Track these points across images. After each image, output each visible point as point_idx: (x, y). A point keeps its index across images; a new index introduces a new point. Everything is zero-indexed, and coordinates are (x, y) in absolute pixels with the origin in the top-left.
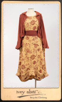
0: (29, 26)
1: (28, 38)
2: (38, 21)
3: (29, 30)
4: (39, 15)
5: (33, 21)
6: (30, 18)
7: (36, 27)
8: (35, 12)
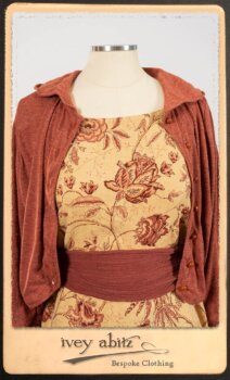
0: (102, 217)
1: (88, 312)
2: (181, 161)
3: (100, 247)
4: (186, 105)
5: (136, 162)
6: (111, 133)
7: (170, 222)
8: (151, 72)
